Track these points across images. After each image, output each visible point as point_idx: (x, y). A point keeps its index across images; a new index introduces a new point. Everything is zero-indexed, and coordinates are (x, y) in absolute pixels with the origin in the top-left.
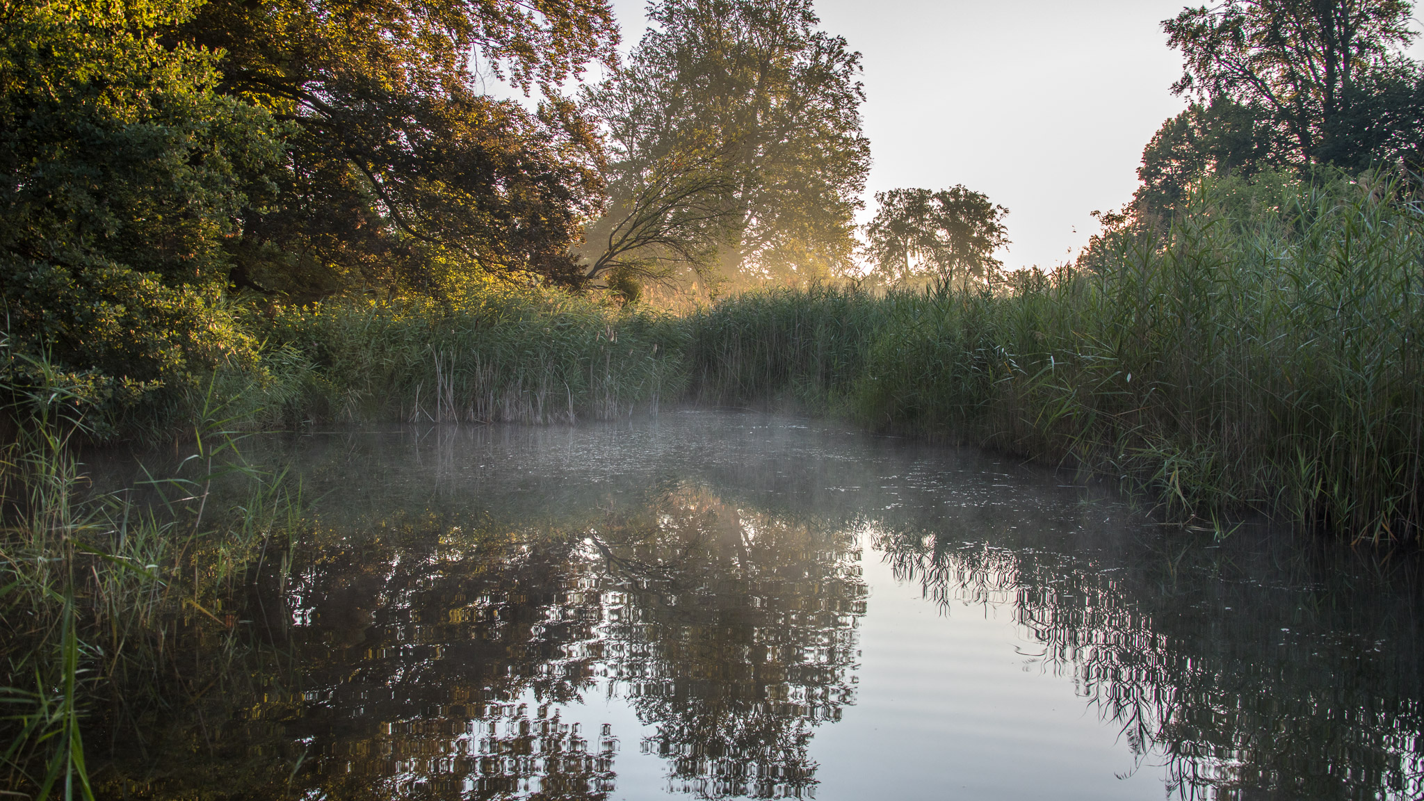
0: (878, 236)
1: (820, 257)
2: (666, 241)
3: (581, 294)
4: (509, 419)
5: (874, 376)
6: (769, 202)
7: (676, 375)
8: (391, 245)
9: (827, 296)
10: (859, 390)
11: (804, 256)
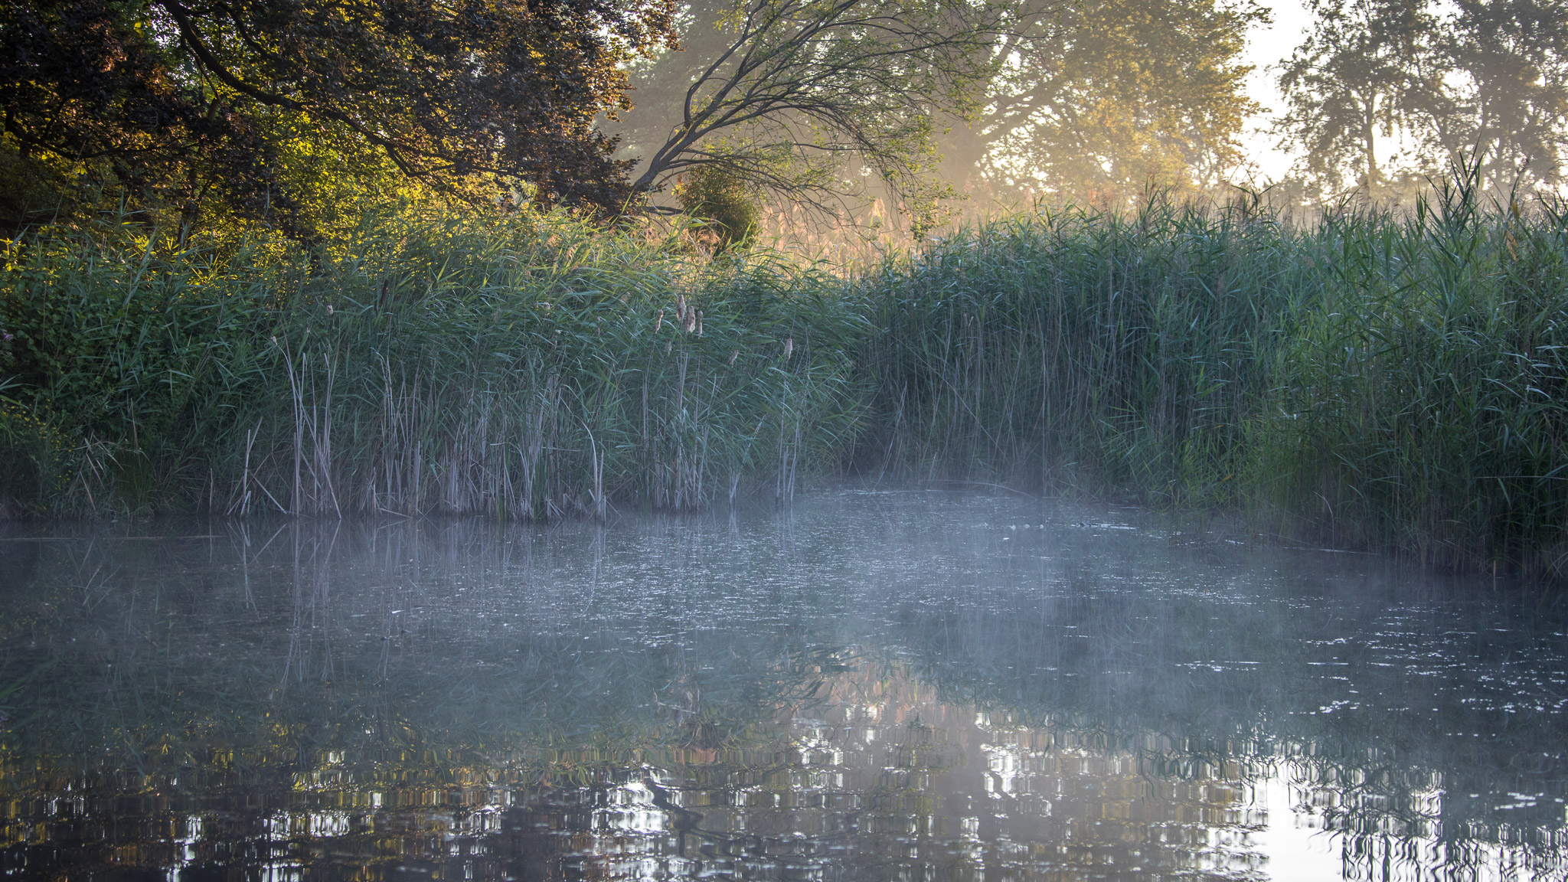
0: (1303, 89)
1: (1166, 141)
2: (812, 105)
3: (620, 227)
4: (457, 506)
5: (1290, 411)
6: (1050, 14)
7: (836, 410)
8: (184, 111)
9: (1180, 229)
10: (1255, 441)
11: (1130, 138)
